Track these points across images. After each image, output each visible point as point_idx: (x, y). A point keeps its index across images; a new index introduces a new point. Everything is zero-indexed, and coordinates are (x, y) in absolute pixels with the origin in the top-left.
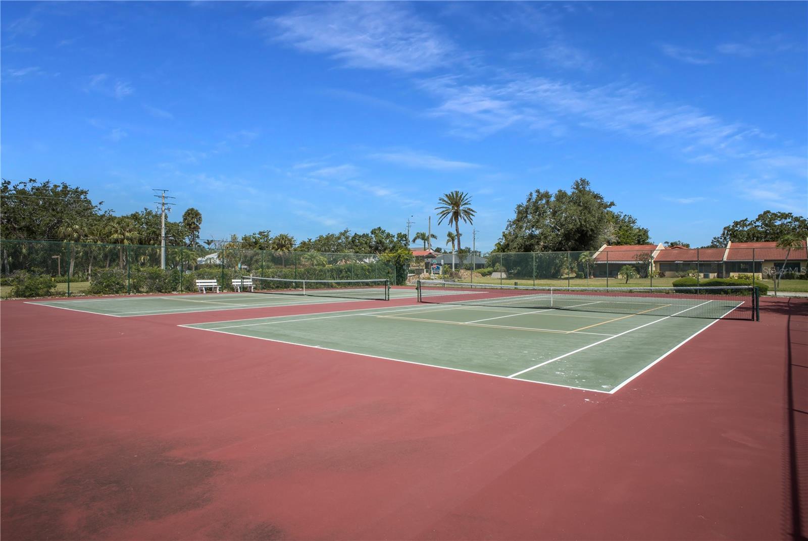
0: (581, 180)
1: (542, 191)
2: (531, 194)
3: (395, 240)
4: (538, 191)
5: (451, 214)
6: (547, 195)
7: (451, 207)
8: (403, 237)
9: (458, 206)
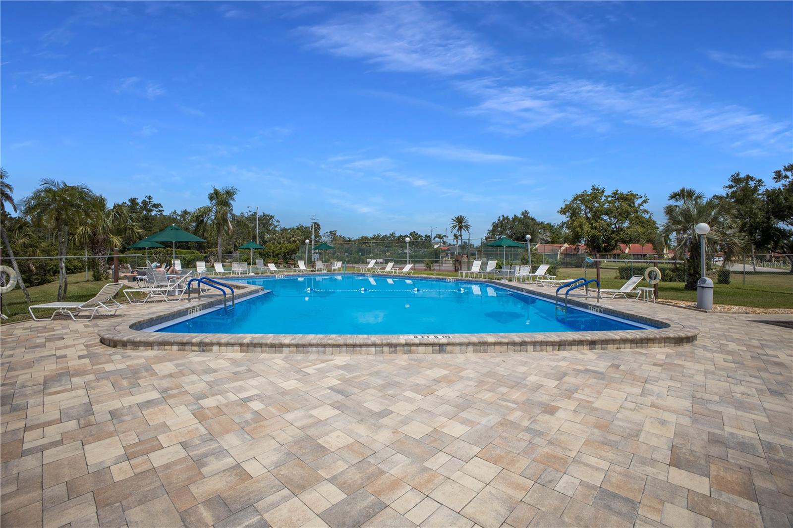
0: (525, 211)
1: (505, 216)
2: (500, 217)
3: (424, 239)
4: (503, 216)
5: (457, 228)
6: (507, 218)
7: (457, 224)
8: (428, 237)
9: (462, 223)
